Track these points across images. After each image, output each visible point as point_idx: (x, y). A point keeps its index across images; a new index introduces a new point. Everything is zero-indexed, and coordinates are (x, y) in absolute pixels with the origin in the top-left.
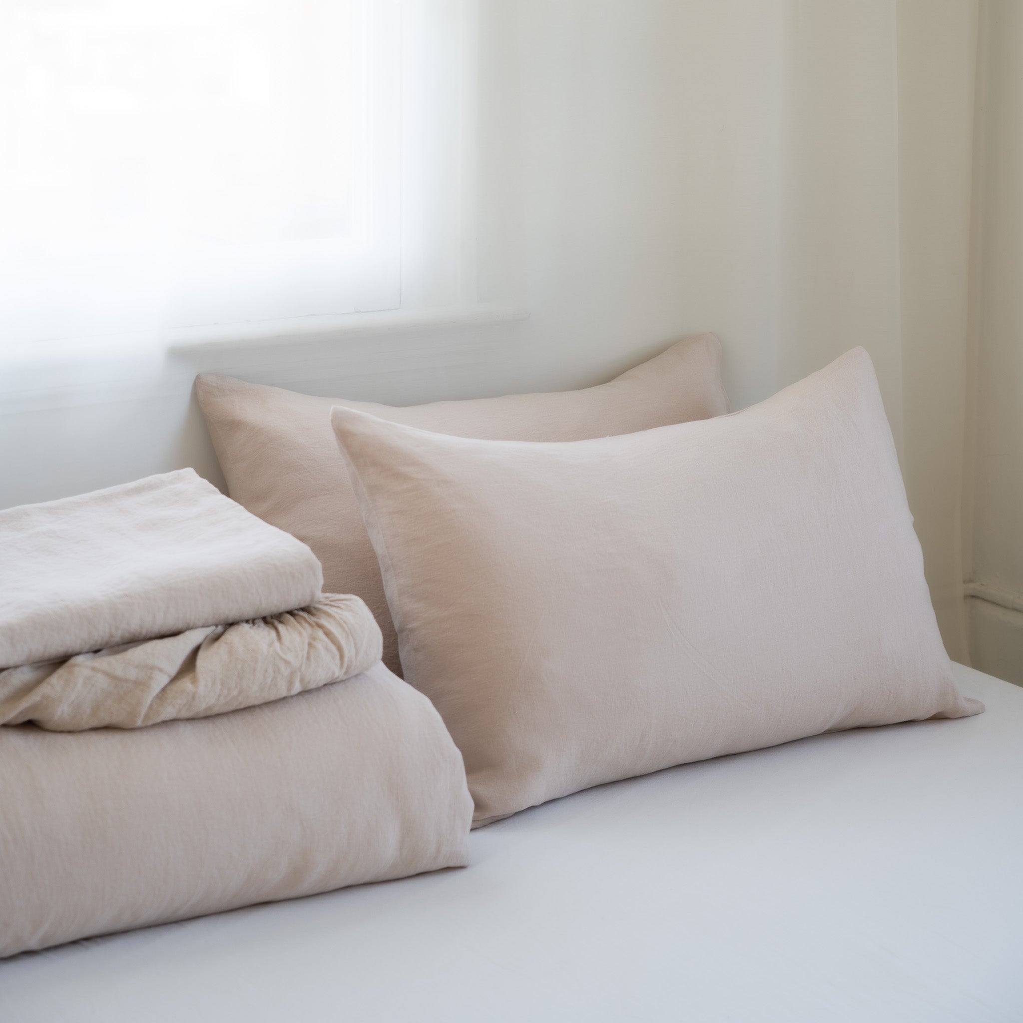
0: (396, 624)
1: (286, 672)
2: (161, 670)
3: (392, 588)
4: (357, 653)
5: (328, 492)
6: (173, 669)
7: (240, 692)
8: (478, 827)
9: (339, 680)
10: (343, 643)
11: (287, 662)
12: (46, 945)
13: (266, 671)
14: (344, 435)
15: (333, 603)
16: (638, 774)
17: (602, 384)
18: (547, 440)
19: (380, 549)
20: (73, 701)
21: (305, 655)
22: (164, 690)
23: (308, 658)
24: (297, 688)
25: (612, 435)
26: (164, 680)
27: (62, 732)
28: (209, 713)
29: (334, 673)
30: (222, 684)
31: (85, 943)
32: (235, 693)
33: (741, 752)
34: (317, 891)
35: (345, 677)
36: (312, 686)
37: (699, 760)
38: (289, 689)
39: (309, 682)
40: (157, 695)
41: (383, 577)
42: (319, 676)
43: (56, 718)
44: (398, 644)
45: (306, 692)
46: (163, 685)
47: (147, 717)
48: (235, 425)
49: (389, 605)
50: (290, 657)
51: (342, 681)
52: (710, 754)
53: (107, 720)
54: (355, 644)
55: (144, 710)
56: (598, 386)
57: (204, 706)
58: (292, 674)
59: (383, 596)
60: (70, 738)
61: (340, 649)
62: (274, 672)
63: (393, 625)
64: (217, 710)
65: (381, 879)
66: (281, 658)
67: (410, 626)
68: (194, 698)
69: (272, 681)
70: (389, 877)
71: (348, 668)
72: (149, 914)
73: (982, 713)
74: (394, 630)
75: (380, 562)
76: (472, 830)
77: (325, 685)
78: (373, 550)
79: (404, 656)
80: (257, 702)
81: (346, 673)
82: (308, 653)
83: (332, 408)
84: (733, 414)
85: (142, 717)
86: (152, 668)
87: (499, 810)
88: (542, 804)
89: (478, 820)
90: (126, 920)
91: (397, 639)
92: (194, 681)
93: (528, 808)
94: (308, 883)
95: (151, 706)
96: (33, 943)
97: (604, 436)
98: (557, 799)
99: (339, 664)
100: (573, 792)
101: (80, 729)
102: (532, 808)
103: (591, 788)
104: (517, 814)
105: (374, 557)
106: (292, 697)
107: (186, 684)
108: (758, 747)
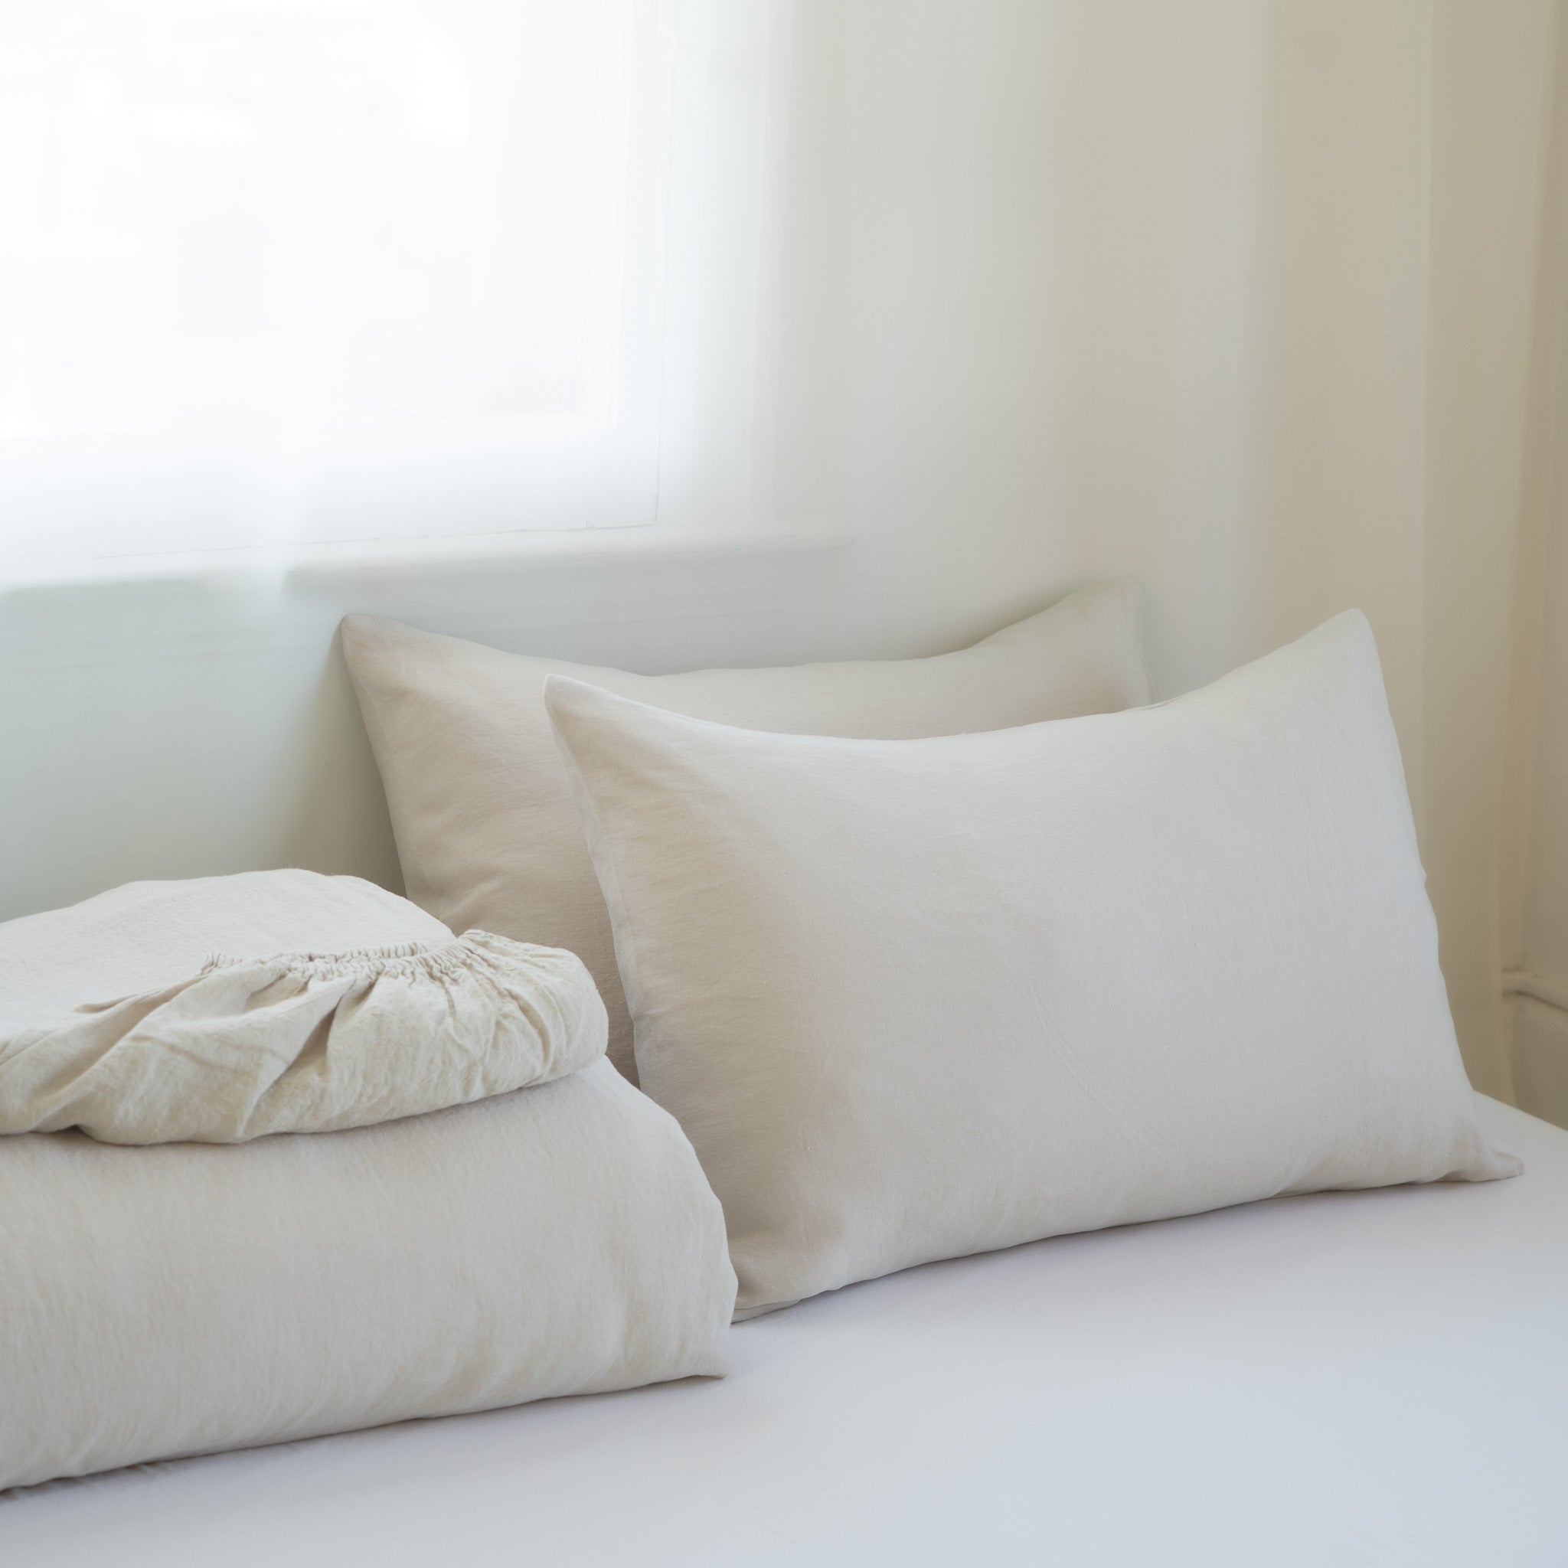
0: (633, 1008)
1: (461, 1064)
2: (274, 1054)
3: (629, 952)
4: (569, 1042)
5: (536, 803)
6: (292, 1052)
7: (392, 1091)
8: (744, 1319)
9: (541, 1081)
10: (548, 1024)
11: (462, 1049)
12: (92, 1470)
13: (431, 1061)
14: (563, 720)
15: (534, 960)
16: (990, 1248)
17: (959, 649)
18: (870, 735)
19: (611, 894)
20: (142, 1098)
21: (491, 1040)
22: (277, 1083)
23: (495, 1045)
24: (478, 1091)
25: (971, 730)
26: (278, 1068)
27: (124, 1146)
28: (345, 1126)
29: (533, 1069)
30: (365, 1078)
31: (148, 1469)
32: (384, 1092)
33: (1148, 1220)
34: (499, 1404)
35: (551, 1078)
36: (501, 1089)
37: (1083, 1230)
38: (466, 1092)
39: (496, 1082)
40: (268, 1090)
41: (614, 934)
42: (512, 1075)
43: (116, 1122)
44: (633, 1037)
45: (492, 1099)
46: (276, 1076)
47: (252, 1123)
48: (398, 695)
49: (621, 977)
50: (467, 1042)
51: (546, 1085)
52: (1100, 1223)
53: (192, 1128)
54: (567, 1027)
55: (247, 1113)
56: (953, 653)
57: (337, 1111)
58: (470, 1068)
59: (614, 964)
60: (135, 1158)
61: (543, 1033)
62: (443, 1063)
63: (627, 1008)
64: (357, 1119)
65: (594, 1391)
66: (454, 1042)
67: (653, 1012)
68: (322, 1098)
69: (439, 1077)
70: (607, 1387)
71: (556, 1062)
72: (245, 1429)
73: (1520, 1175)
74: (628, 1016)
75: (611, 913)
76: (733, 1323)
77: (520, 1089)
78: (601, 893)
79: (641, 1056)
80: (418, 1110)
81: (552, 1070)
82: (496, 1038)
83: (547, 676)
84: (1160, 704)
85: (244, 1123)
86: (261, 1050)
87: (776, 1294)
88: (841, 1288)
89: (745, 1309)
90: (209, 1438)
91: (633, 1029)
92: (323, 1072)
93: (821, 1294)
94: (487, 1391)
95: (258, 1106)
96: (72, 1466)
97: (957, 732)
98: (864, 1281)
99: (542, 1058)
100: (890, 1272)
101: (151, 1142)
102: (826, 1294)
103: (918, 1266)
104: (804, 1302)
105: (602, 904)
106: (471, 1104)
107: (310, 1075)
108: (1174, 1215)
